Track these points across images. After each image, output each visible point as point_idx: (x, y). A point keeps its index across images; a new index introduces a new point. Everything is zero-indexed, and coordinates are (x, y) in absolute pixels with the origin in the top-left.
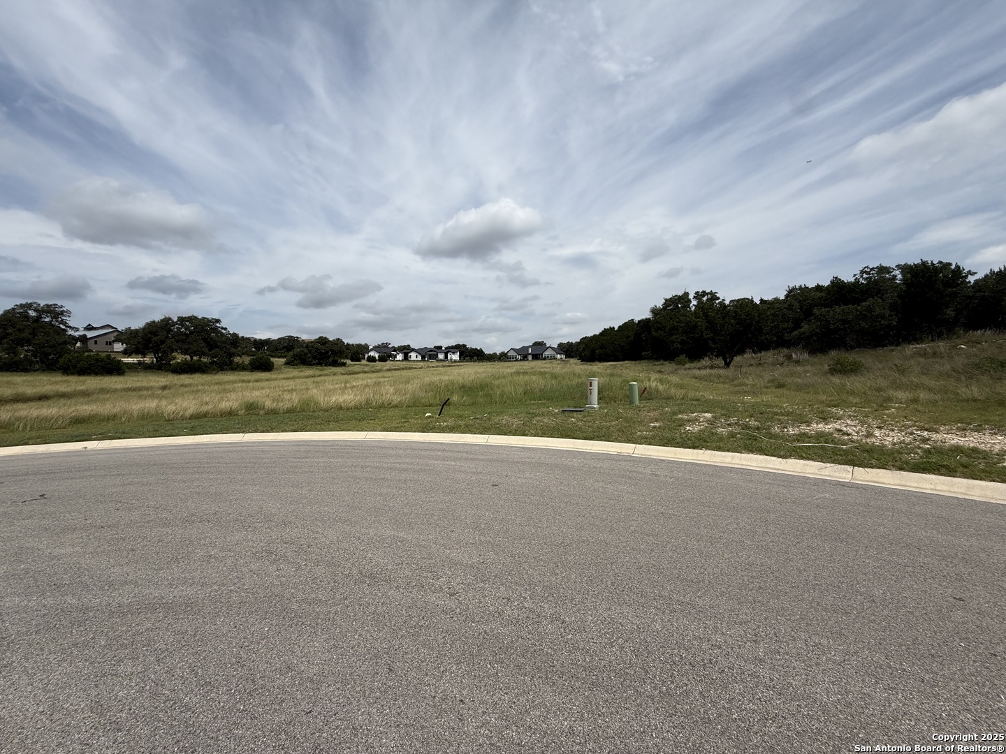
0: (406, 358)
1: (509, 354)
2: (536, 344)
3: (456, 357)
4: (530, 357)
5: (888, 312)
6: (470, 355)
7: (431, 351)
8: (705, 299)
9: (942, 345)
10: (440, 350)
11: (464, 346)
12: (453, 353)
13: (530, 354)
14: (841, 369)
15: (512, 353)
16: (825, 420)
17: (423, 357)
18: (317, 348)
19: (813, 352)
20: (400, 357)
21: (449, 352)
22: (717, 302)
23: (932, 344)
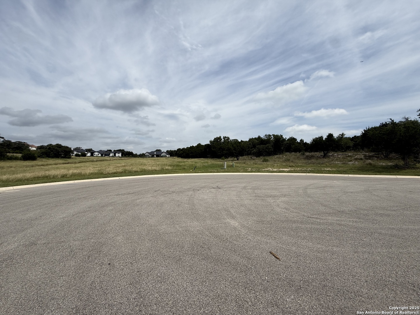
0: (92, 155)
1: (146, 154)
2: (157, 151)
3: (120, 155)
4: (155, 156)
5: (271, 147)
6: (127, 154)
7: (106, 152)
8: (226, 139)
9: (281, 156)
10: (111, 152)
11: (123, 150)
12: (119, 153)
13: (155, 155)
14: (265, 161)
15: (147, 154)
16: (267, 168)
17: (102, 155)
18: (56, 149)
19: (257, 157)
20: (89, 154)
21: (116, 153)
22: (229, 140)
23: (279, 155)
